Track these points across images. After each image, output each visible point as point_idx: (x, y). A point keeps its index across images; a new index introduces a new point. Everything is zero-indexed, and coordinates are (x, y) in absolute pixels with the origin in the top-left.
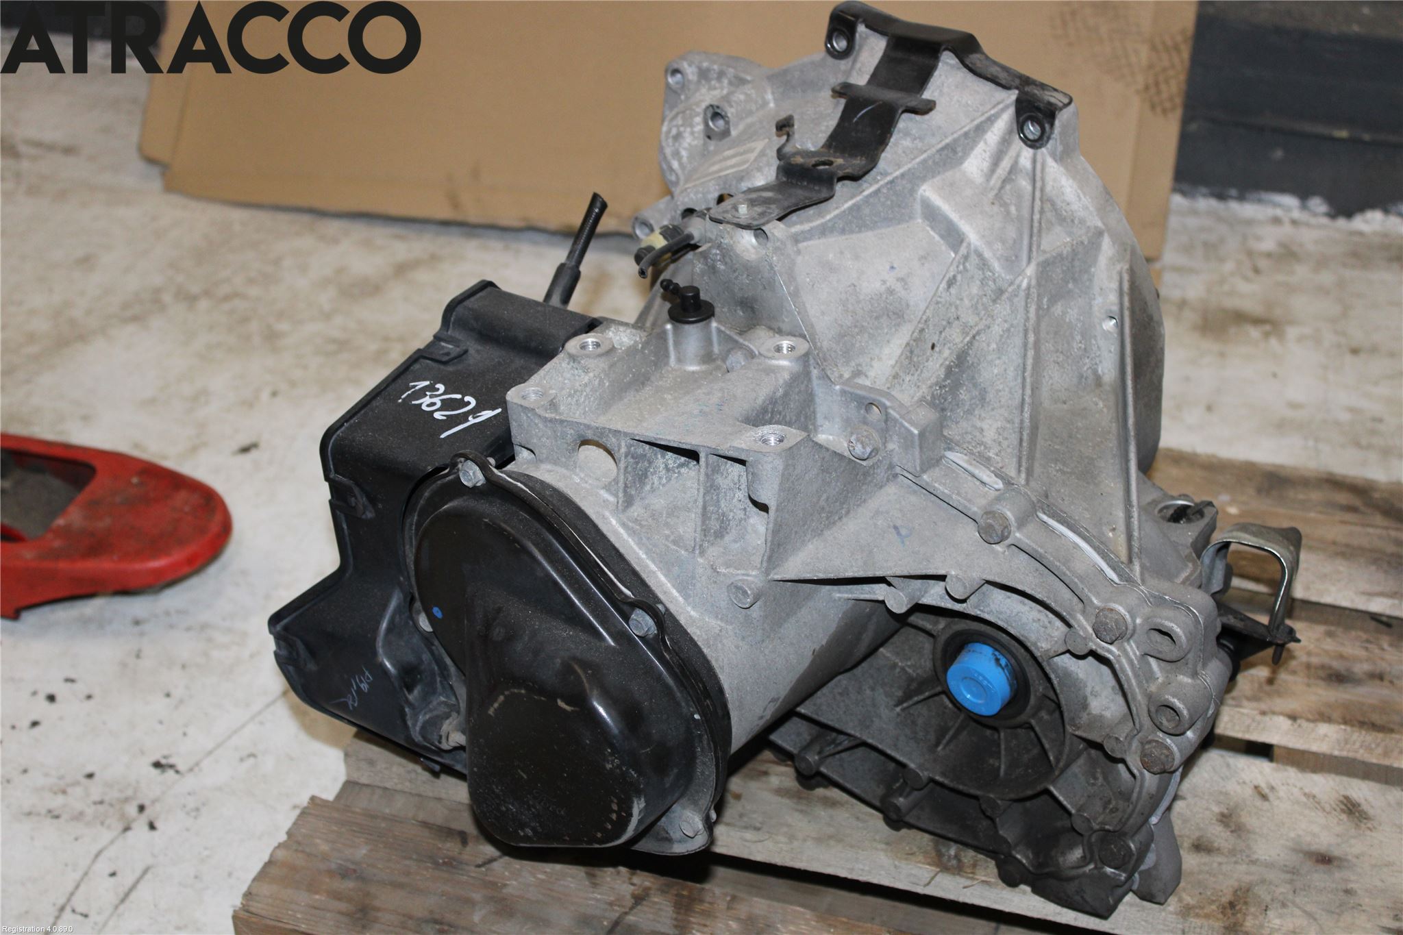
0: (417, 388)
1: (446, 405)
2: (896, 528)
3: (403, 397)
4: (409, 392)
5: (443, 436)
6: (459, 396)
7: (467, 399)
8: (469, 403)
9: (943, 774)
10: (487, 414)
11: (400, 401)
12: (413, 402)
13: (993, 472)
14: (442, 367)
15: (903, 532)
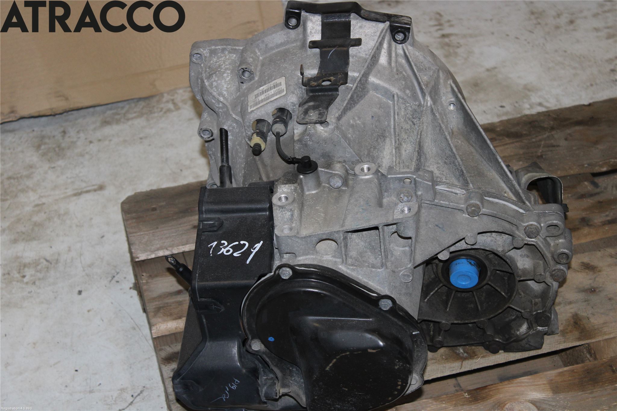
0: (213, 246)
1: (235, 248)
2: (437, 226)
3: (211, 253)
4: (212, 250)
5: (248, 262)
6: (237, 243)
7: (242, 242)
8: (245, 245)
9: (456, 319)
10: (258, 246)
11: (211, 255)
12: (218, 253)
13: (459, 188)
14: (216, 233)
15: (441, 226)
